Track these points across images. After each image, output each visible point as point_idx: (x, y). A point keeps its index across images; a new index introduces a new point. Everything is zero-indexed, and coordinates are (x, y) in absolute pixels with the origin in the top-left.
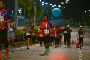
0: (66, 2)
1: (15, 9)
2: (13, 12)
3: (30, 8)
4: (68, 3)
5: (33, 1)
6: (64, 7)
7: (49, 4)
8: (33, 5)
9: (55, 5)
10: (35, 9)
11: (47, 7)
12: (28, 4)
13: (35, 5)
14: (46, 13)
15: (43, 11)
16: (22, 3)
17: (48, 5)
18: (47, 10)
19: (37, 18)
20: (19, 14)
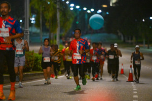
0: (111, 5)
1: (25, 16)
2: (21, 21)
3: (49, 15)
4: (114, 5)
5: (56, 3)
6: (108, 13)
7: (81, 8)
8: (55, 9)
9: (92, 10)
10: (58, 15)
11: (78, 12)
12: (46, 8)
13: (58, 10)
14: (77, 23)
15: (71, 20)
16: (36, 7)
17: (80, 10)
18: (78, 18)
19: (61, 31)
20: (31, 25)
